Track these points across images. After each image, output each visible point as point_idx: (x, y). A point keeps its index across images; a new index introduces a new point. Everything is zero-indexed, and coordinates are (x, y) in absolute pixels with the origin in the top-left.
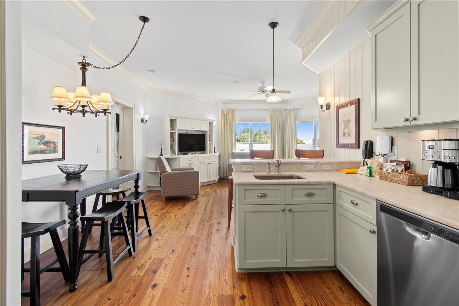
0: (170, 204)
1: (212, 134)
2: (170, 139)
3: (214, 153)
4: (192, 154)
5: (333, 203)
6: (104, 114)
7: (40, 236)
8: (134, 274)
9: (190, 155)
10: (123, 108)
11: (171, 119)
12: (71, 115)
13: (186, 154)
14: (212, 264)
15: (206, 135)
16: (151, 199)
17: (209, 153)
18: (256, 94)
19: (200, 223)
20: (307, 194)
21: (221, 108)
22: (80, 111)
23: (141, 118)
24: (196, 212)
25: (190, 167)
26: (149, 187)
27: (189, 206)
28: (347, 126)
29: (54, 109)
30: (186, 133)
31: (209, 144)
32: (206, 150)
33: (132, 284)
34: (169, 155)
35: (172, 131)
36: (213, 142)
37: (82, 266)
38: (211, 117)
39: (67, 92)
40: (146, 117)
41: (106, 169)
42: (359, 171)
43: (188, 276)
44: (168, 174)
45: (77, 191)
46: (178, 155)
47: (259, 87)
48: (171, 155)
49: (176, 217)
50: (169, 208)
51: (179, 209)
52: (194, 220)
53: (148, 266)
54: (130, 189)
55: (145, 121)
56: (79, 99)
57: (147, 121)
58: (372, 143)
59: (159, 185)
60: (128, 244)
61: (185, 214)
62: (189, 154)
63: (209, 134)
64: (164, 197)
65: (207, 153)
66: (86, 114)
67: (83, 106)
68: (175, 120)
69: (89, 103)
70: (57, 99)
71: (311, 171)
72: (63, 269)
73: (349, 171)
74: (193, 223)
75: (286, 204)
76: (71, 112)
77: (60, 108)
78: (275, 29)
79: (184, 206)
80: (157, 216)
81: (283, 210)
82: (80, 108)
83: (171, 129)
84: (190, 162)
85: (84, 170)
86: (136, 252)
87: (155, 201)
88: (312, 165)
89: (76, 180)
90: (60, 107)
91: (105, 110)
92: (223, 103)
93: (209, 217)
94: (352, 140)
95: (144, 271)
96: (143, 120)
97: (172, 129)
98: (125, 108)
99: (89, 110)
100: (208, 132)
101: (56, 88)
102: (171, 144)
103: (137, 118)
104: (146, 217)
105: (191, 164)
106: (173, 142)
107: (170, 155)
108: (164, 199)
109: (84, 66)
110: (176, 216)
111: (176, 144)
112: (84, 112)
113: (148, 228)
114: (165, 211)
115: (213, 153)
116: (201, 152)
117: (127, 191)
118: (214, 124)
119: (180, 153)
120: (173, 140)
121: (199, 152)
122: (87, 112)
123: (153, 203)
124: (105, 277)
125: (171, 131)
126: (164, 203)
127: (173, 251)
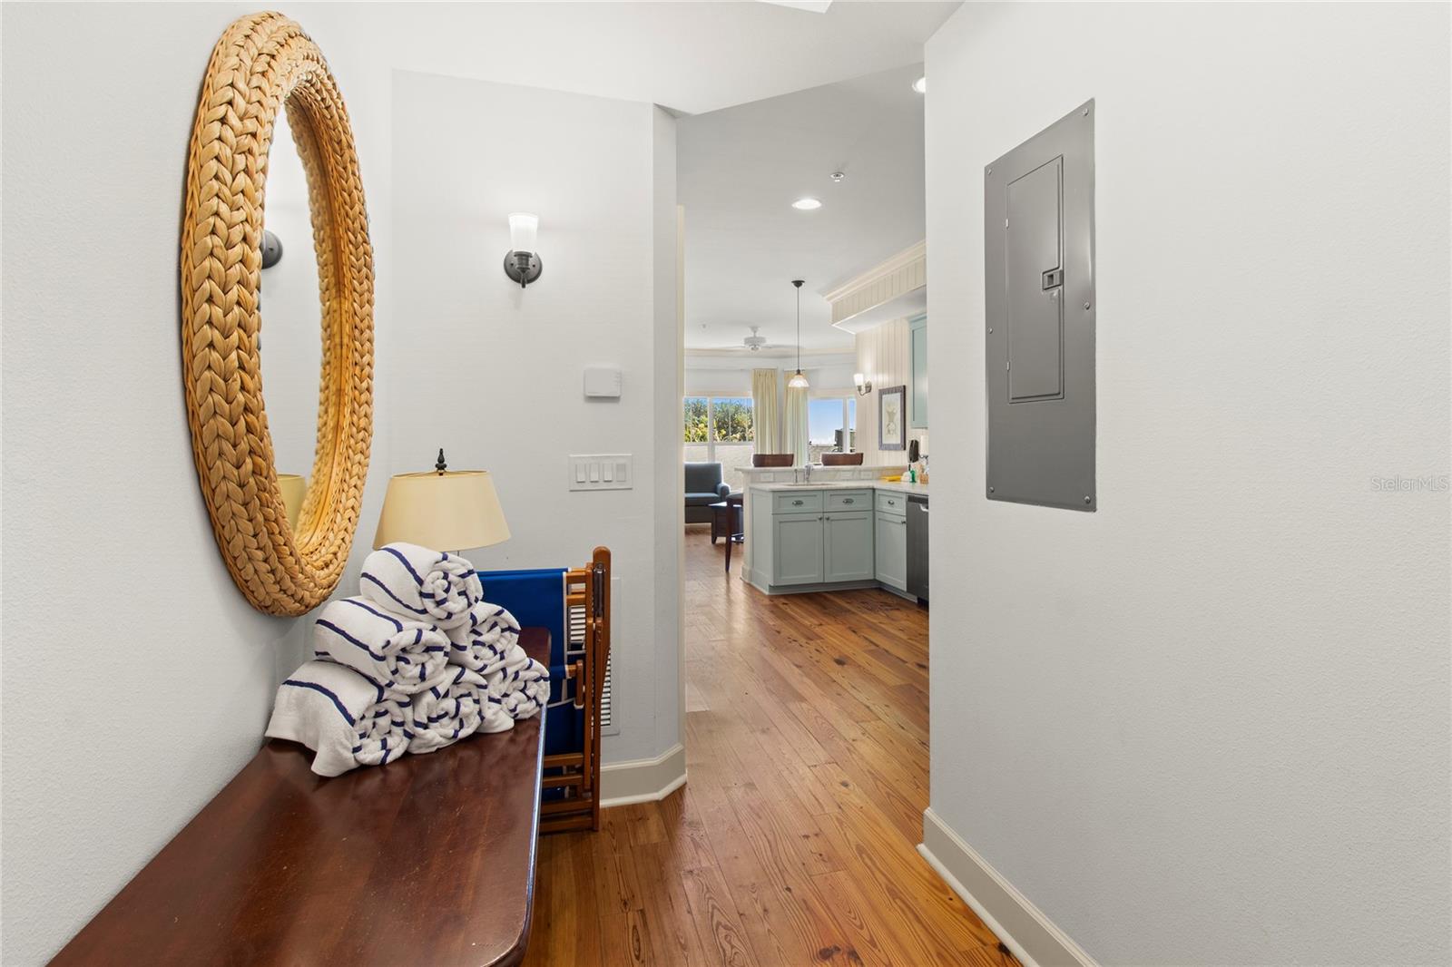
5: (872, 506)
20: (845, 501)
28: (891, 420)
42: (903, 478)
58: (917, 442)
73: (892, 478)
75: (823, 512)
78: (800, 288)
81: (820, 519)
94: (897, 440)
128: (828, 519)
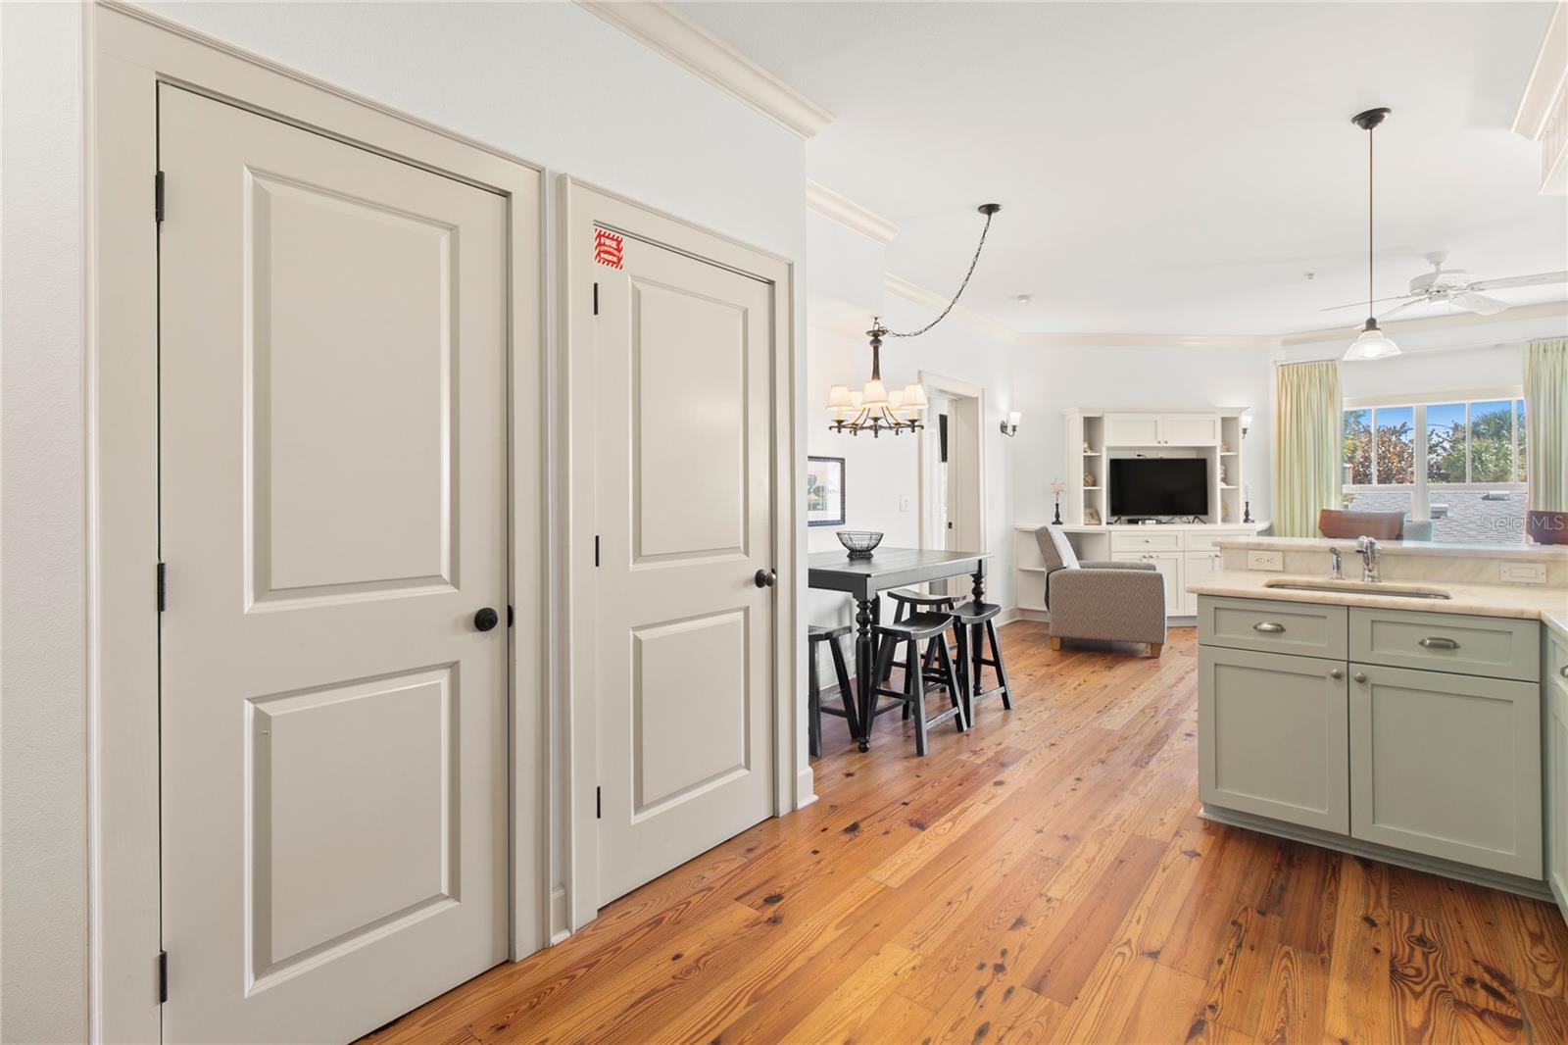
0: (1071, 657)
1: (1237, 456)
2: (1082, 476)
3: (1246, 520)
4: (1157, 523)
5: (1538, 680)
6: (910, 429)
7: (820, 642)
8: (964, 757)
9: (1150, 527)
10: (955, 400)
11: (1085, 418)
12: (855, 434)
13: (1137, 523)
14: (1140, 789)
15: (1209, 462)
16: (1023, 640)
17: (1225, 520)
18: (1405, 305)
19: (1142, 711)
20: (1428, 642)
21: (1275, 361)
22: (870, 428)
23: (1000, 422)
24: (1142, 687)
25: (1145, 561)
26: (1023, 610)
27: (1123, 672)
29: (830, 428)
30: (1137, 457)
31: (1222, 490)
32: (1209, 512)
33: (959, 770)
34: (1078, 523)
35: (1089, 454)
36: (1238, 485)
37: (875, 719)
38: (1230, 401)
39: (850, 391)
40: (1014, 418)
41: (917, 547)
43: (1073, 790)
44: (1067, 575)
45: (869, 576)
46: (1108, 523)
47: (1415, 280)
48: (1085, 524)
49: (1079, 688)
50: (1067, 666)
51: (1093, 672)
52: (1127, 701)
53: (993, 754)
54: (965, 598)
55: (1009, 430)
56: (868, 406)
57: (1017, 429)
59: (1045, 609)
60: (955, 704)
61: (1106, 686)
62: (1147, 521)
63: (1222, 457)
64: (1056, 637)
65: (1215, 522)
66: (880, 432)
67: (876, 419)
68: (1100, 418)
69: (886, 412)
70: (835, 409)
71: (1528, 585)
72: (848, 713)
74: (1122, 708)
75: (1349, 662)
76: (855, 428)
77: (840, 424)
78: (1382, 128)
79: (1111, 668)
80: (1030, 677)
81: (1337, 676)
82: (872, 423)
83: (1086, 445)
84: (1149, 547)
85: (875, 546)
86: (972, 729)
87: (1032, 647)
88: (1531, 565)
89: (865, 561)
90: (840, 422)
91: (913, 421)
92: (1287, 343)
93: (1178, 705)
95: (984, 759)
96: (1006, 427)
97: (1091, 447)
98: (959, 400)
99: (885, 424)
100: (1218, 450)
101: (834, 388)
102: (1085, 490)
103: (989, 422)
104: (996, 663)
105: (1150, 554)
106: (1094, 485)
107: (1082, 524)
108: (1057, 644)
109: (876, 337)
110: (1080, 685)
111: (1100, 490)
112: (876, 429)
113: (1002, 690)
114: (1053, 669)
115: (1238, 522)
116: (1191, 518)
117: (958, 599)
118: (1246, 420)
119: (1116, 518)
120: (1091, 479)
121: (1185, 518)
122: (881, 427)
123: (1028, 649)
124: (914, 749)
125: (1085, 452)
126: (1056, 653)
127: (1053, 745)
128: (1362, 680)
